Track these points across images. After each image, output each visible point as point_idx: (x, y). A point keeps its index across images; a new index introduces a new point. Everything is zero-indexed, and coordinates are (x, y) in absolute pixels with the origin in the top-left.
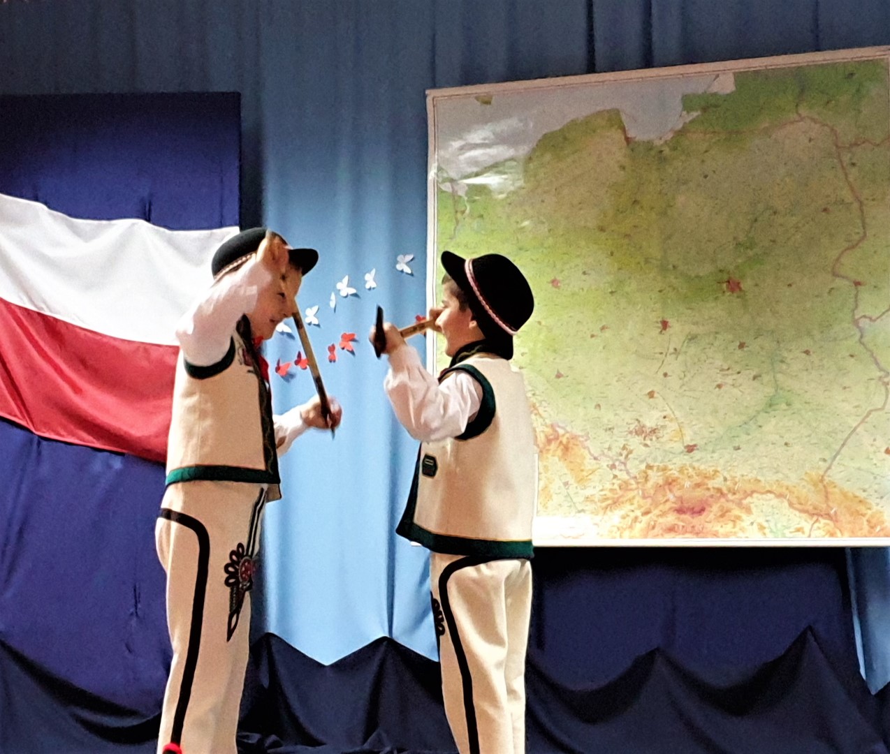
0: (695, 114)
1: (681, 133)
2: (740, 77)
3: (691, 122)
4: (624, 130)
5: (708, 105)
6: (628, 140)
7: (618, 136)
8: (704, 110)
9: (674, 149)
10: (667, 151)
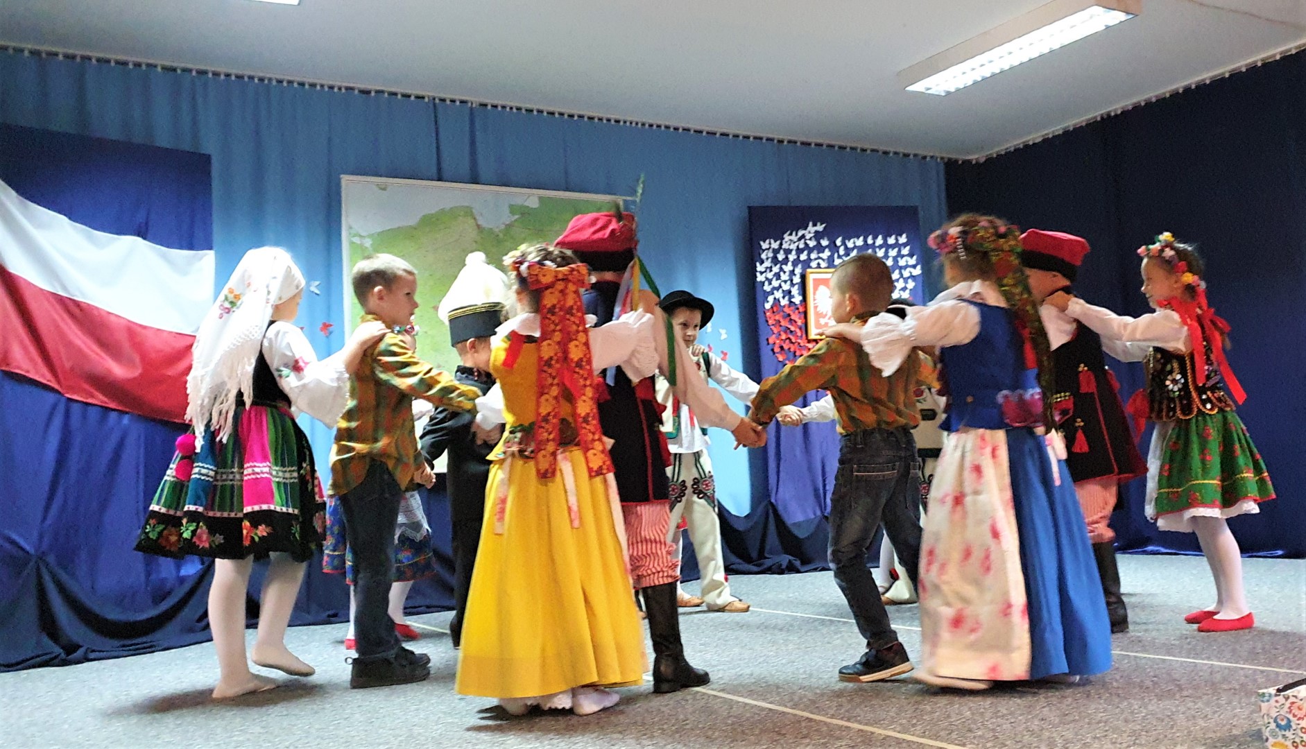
0: (517, 217)
1: (509, 226)
2: (540, 198)
3: (516, 220)
4: (475, 219)
5: (524, 213)
6: (478, 226)
7: (473, 221)
8: (523, 214)
9: (504, 235)
10: (501, 235)
